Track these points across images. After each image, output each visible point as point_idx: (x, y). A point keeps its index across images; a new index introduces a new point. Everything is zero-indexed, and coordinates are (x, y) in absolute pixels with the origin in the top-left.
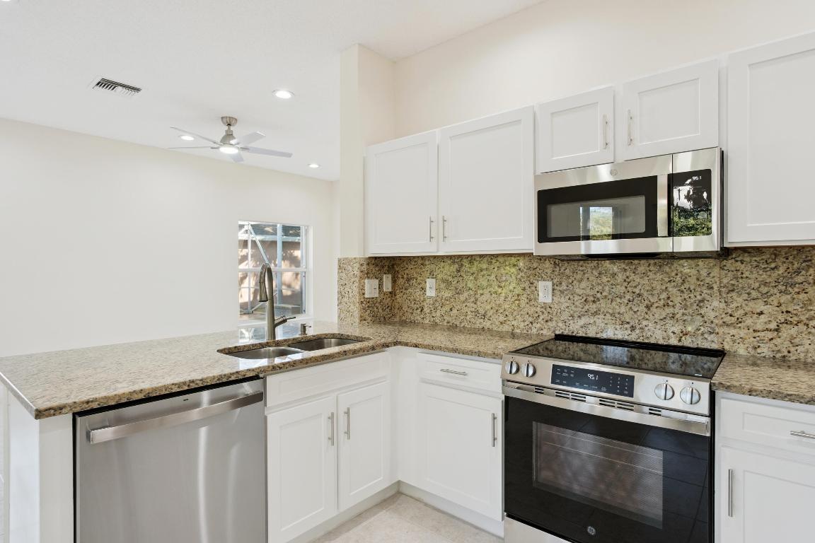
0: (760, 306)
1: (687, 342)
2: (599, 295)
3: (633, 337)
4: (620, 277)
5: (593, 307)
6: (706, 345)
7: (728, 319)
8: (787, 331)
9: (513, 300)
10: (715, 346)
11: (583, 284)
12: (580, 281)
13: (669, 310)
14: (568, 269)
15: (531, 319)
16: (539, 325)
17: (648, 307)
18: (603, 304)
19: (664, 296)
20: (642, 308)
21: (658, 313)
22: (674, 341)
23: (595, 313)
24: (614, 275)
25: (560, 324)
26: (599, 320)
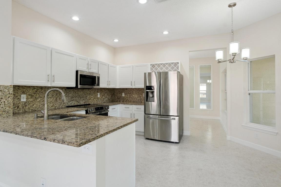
0: (92, 96)
1: (85, 104)
2: (73, 96)
3: (79, 104)
4: (77, 92)
5: (72, 99)
6: (87, 103)
7: (90, 99)
8: (94, 100)
9: (55, 99)
10: (88, 103)
11: (71, 94)
12: (70, 94)
13: (83, 98)
14: (68, 91)
15: (60, 104)
16: (62, 105)
17: (81, 98)
18: (74, 98)
19: (83, 96)
20: (80, 99)
21: (82, 99)
22: (84, 104)
23: (73, 100)
24: (76, 92)
25: (66, 104)
26: (73, 102)
